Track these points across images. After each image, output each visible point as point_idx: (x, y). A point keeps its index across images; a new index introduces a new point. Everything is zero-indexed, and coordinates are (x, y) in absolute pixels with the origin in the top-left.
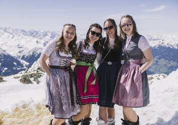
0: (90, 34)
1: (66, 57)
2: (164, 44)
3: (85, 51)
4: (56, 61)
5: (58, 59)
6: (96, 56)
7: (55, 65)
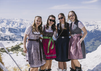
0: (49, 21)
1: (37, 34)
2: (98, 29)
3: (47, 31)
4: (32, 37)
5: (33, 36)
6: (53, 33)
7: (31, 39)
